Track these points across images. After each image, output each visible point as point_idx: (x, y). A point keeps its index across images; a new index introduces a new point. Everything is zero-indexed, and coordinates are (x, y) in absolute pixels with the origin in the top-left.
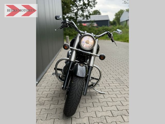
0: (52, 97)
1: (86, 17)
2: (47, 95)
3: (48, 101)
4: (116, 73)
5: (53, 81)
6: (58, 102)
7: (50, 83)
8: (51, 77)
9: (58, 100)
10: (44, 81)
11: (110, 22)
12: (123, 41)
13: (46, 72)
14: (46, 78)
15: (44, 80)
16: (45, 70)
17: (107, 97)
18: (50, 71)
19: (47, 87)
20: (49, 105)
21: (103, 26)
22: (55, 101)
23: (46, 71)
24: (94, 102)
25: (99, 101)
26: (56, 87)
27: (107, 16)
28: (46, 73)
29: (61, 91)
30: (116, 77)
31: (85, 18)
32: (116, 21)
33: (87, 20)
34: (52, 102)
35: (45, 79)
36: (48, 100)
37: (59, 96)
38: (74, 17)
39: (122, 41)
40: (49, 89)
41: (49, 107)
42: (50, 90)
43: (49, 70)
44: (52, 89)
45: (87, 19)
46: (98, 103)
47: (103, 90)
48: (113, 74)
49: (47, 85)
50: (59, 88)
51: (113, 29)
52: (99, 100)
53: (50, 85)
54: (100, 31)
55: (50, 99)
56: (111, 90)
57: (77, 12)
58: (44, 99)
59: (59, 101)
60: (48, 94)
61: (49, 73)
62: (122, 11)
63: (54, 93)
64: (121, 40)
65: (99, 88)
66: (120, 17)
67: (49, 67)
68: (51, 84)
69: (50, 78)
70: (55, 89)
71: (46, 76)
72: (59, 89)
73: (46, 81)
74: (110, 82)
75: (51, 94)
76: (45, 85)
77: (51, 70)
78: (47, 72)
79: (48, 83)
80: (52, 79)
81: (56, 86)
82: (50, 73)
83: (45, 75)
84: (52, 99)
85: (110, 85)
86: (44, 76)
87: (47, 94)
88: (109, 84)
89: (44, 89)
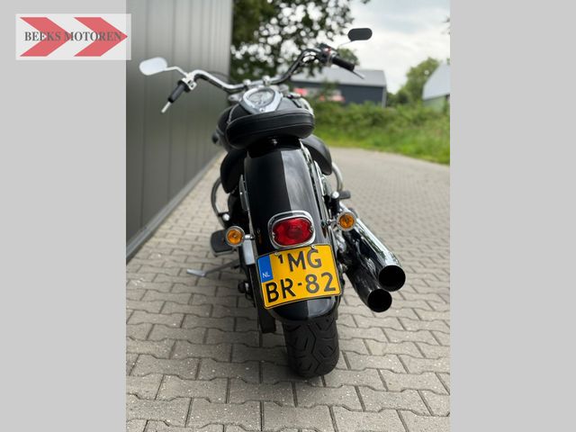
0: (172, 343)
1: (307, 67)
2: (151, 330)
3: (154, 356)
4: (435, 268)
5: (180, 271)
6: (199, 366)
7: (167, 279)
8: (172, 257)
9: (200, 358)
10: (142, 269)
11: (389, 95)
12: (436, 159)
13: (152, 235)
14: (152, 257)
15: (142, 265)
16: (150, 227)
17: (419, 369)
18: (168, 231)
19: (152, 295)
20: (156, 378)
21: (367, 103)
22: (183, 359)
23: (152, 229)
24: (365, 386)
25: (384, 382)
26: (192, 297)
27: (381, 73)
28: (153, 239)
29: (210, 316)
30: (437, 283)
31: (306, 71)
32: (409, 94)
33: (311, 79)
34: (168, 365)
35: (144, 262)
36: (153, 351)
37: (205, 341)
38: (266, 62)
39: (432, 161)
40: (159, 304)
41: (155, 389)
42: (166, 311)
43: (165, 226)
44: (174, 306)
45: (311, 74)
46: (382, 393)
47: (394, 333)
48: (425, 270)
49: (151, 286)
50: (204, 304)
51: (401, 115)
52: (382, 378)
53: (165, 288)
54: (355, 117)
55: (163, 349)
56: (426, 336)
57: (279, 45)
58: (134, 348)
59: (204, 362)
60: (154, 325)
61: (163, 240)
62: (433, 63)
63: (182, 322)
64: (430, 157)
65: (374, 324)
66: (424, 83)
67: (168, 217)
68: (170, 285)
69: (167, 260)
70: (186, 309)
71: (151, 248)
72: (204, 307)
73: (151, 269)
74: (418, 302)
75: (167, 326)
76: (144, 285)
77: (174, 228)
78: (157, 234)
79: (157, 279)
80: (176, 264)
81: (193, 294)
82: (171, 241)
83: (147, 244)
84: (173, 349)
85: (423, 317)
86: (144, 249)
87: (149, 326)
88: (415, 313)
89: (141, 300)
